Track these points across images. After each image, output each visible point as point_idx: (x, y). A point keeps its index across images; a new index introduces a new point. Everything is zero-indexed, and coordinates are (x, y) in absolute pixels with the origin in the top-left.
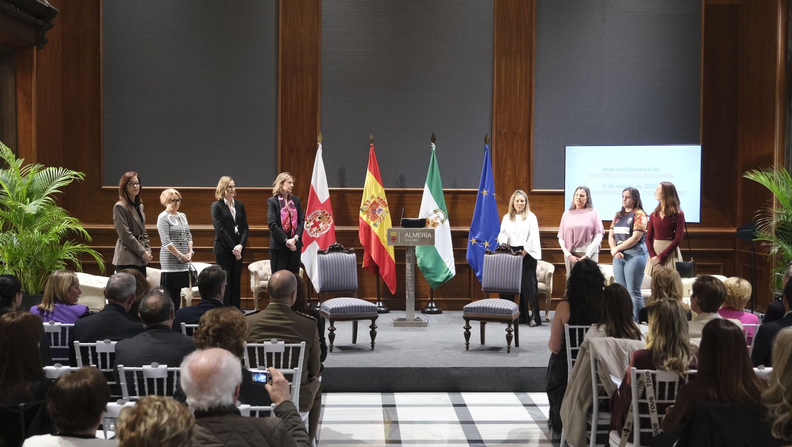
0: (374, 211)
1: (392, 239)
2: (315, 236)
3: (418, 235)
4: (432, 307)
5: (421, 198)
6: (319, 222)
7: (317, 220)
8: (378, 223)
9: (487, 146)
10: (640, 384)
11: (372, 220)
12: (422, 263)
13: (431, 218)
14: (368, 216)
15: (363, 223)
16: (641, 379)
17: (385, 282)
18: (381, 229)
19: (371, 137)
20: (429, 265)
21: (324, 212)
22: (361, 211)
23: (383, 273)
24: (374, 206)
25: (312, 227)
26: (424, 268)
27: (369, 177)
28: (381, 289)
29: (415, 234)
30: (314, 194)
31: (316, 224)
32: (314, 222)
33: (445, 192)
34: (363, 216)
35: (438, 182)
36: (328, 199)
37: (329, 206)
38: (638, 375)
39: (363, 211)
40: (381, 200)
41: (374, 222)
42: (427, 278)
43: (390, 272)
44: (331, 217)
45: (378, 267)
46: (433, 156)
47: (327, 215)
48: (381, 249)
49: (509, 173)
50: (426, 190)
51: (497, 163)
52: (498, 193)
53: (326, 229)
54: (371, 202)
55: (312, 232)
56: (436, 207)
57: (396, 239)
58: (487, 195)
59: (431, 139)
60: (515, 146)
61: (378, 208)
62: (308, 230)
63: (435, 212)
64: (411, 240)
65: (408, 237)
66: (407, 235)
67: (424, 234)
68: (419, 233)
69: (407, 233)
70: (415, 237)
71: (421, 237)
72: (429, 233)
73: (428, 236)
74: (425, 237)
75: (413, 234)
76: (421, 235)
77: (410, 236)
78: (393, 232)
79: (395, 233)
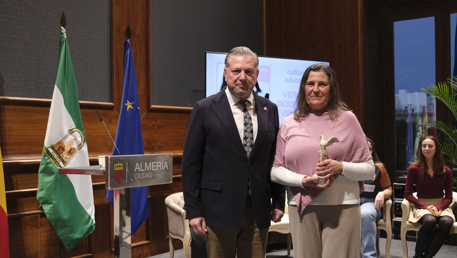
3: (151, 166)
20: (65, 216)
29: (148, 165)
35: (73, 87)
50: (56, 100)
59: (61, 22)
63: (71, 131)
64: (143, 174)
65: (140, 170)
66: (137, 167)
67: (159, 164)
68: (153, 163)
69: (137, 164)
70: (148, 170)
71: (155, 169)
72: (166, 162)
73: (165, 166)
74: (161, 169)
75: (146, 163)
76: (155, 166)
77: (142, 170)
78: (119, 164)
79: (121, 164)
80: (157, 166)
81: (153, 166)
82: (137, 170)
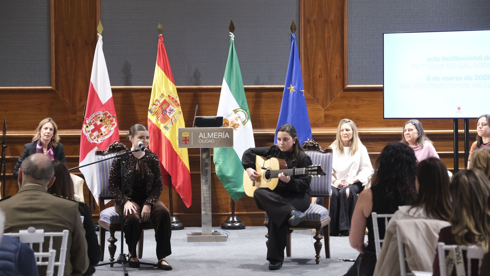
0: (164, 111)
1: (184, 141)
2: (96, 142)
3: (213, 135)
4: (233, 222)
5: (219, 96)
6: (101, 126)
7: (99, 123)
8: (170, 126)
9: (294, 35)
10: (449, 262)
11: (162, 122)
12: (220, 171)
13: (230, 119)
14: (158, 117)
15: (153, 126)
16: (450, 256)
17: (178, 195)
18: (173, 133)
19: (159, 27)
20: (229, 174)
21: (106, 114)
22: (149, 113)
23: (176, 183)
24: (164, 106)
25: (93, 131)
26: (223, 176)
27: (159, 73)
28: (174, 203)
29: (210, 134)
30: (94, 93)
31: (97, 128)
32: (95, 125)
33: (246, 90)
34: (152, 118)
35: (237, 78)
36: (111, 98)
37: (112, 107)
38: (447, 252)
39: (151, 112)
40: (173, 99)
41: (165, 125)
42: (227, 188)
43: (184, 182)
44: (114, 119)
45: (170, 177)
46: (232, 47)
47: (109, 117)
48: (173, 156)
49: (319, 66)
50: (225, 87)
51: (306, 55)
52: (308, 89)
53: (109, 133)
54: (161, 102)
55: (93, 137)
56: (237, 106)
57: (188, 140)
58: (295, 91)
59: (230, 28)
60: (326, 35)
61: (169, 108)
62: (87, 135)
63: (235, 111)
64: (205, 141)
65: (203, 137)
66: (201, 135)
67: (221, 134)
68: (215, 133)
69: (201, 133)
70: (210, 137)
71: (217, 138)
72: (227, 133)
73: (226, 136)
74: (222, 137)
75: (208, 134)
76: (217, 135)
77: (205, 137)
78: (185, 133)
79: (187, 133)
80: (219, 135)
81: (215, 135)
82: (201, 137)
